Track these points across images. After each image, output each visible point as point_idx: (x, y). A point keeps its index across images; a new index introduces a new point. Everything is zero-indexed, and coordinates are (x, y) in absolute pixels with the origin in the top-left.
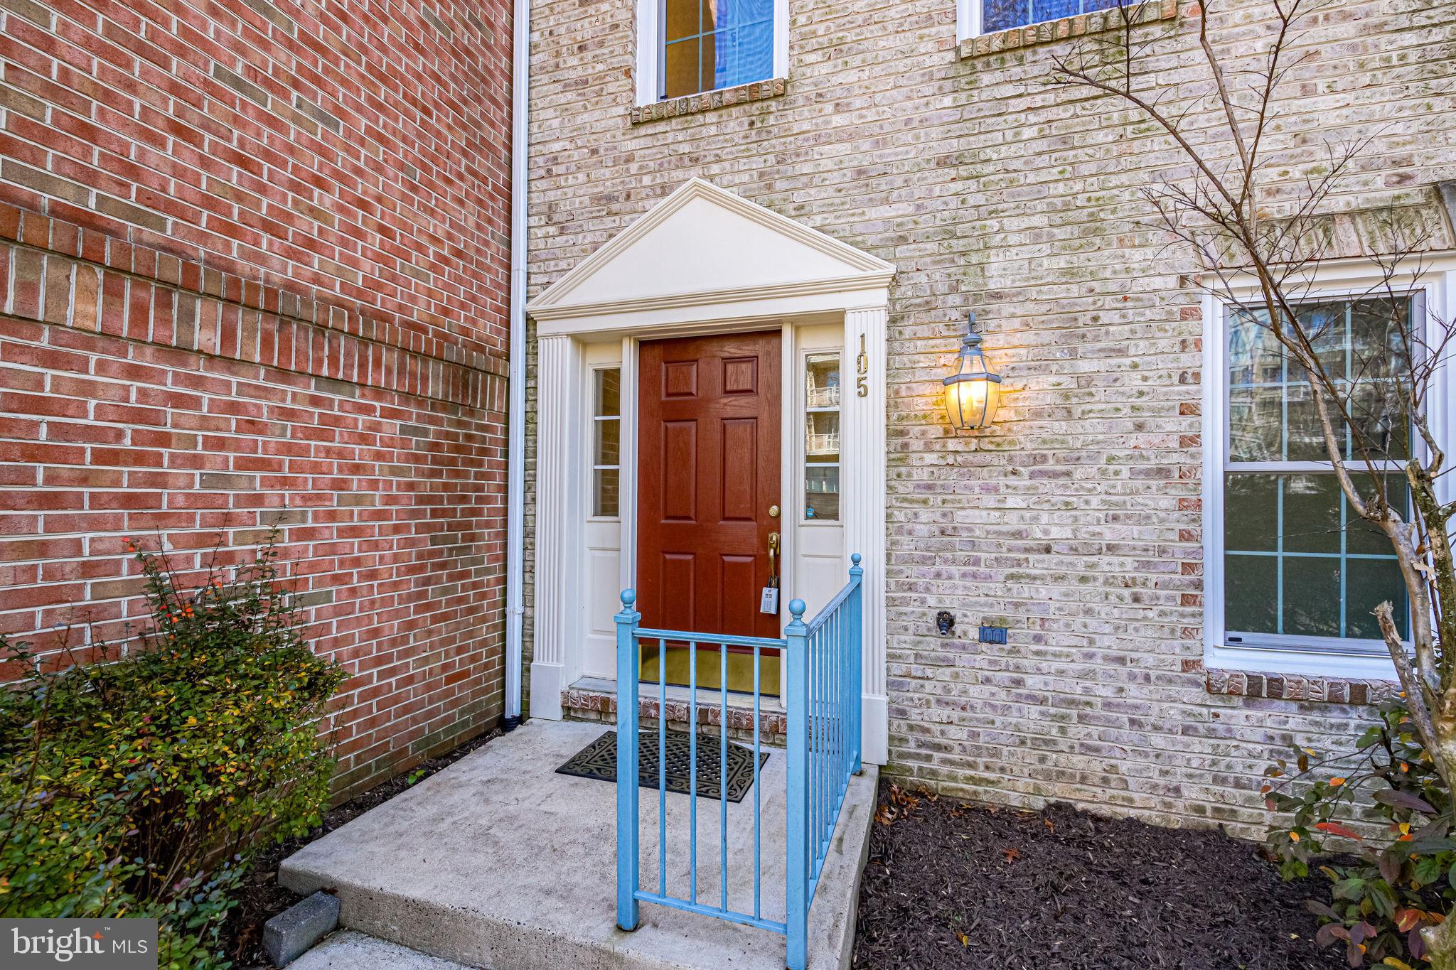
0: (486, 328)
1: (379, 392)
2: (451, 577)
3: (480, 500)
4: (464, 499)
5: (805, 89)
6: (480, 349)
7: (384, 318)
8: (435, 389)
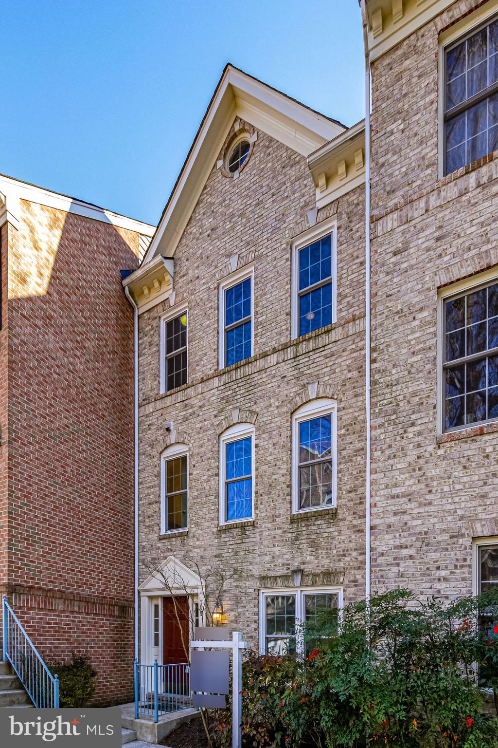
0: (129, 595)
1: (105, 615)
2: (121, 661)
3: (128, 641)
4: (124, 641)
5: (191, 534)
6: (127, 601)
7: (105, 598)
8: (116, 613)
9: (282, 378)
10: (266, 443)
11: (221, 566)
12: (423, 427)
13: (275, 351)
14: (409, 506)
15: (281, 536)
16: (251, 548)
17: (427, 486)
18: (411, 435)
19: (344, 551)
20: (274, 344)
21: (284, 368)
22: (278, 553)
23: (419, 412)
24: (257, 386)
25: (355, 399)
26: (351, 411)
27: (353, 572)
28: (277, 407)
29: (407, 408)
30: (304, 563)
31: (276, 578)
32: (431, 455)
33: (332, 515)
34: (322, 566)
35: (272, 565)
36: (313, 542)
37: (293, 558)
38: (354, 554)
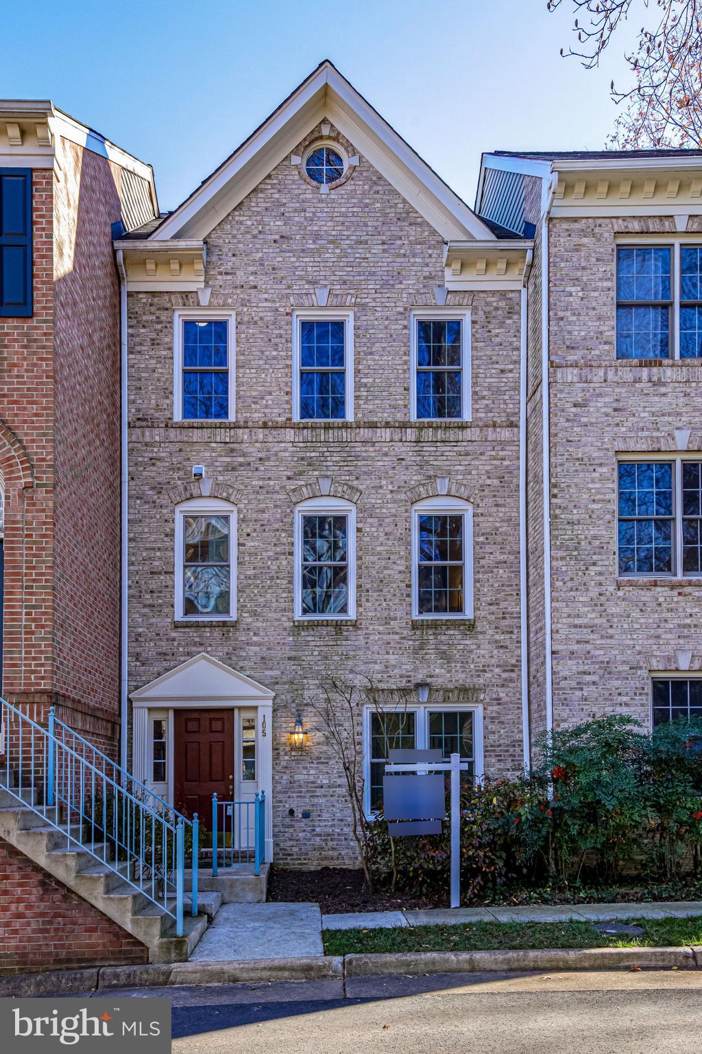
0: (116, 706)
1: (102, 737)
5: (243, 626)
6: (115, 714)
8: (109, 733)
9: (398, 460)
10: (374, 529)
11: (300, 672)
12: (604, 568)
13: (387, 425)
14: (591, 637)
15: (398, 643)
16: (352, 653)
17: (608, 621)
18: (593, 573)
19: (483, 666)
20: (386, 416)
21: (400, 448)
22: (393, 662)
23: (600, 554)
24: (360, 459)
25: (496, 508)
26: (491, 519)
27: (495, 689)
28: (392, 492)
29: (588, 548)
30: (431, 676)
31: (391, 691)
32: (612, 594)
33: (470, 626)
34: (456, 681)
35: (385, 676)
36: (444, 652)
37: (415, 669)
38: (497, 670)
